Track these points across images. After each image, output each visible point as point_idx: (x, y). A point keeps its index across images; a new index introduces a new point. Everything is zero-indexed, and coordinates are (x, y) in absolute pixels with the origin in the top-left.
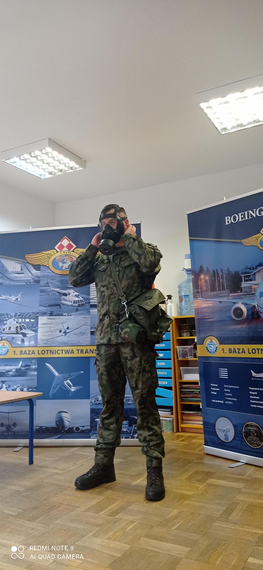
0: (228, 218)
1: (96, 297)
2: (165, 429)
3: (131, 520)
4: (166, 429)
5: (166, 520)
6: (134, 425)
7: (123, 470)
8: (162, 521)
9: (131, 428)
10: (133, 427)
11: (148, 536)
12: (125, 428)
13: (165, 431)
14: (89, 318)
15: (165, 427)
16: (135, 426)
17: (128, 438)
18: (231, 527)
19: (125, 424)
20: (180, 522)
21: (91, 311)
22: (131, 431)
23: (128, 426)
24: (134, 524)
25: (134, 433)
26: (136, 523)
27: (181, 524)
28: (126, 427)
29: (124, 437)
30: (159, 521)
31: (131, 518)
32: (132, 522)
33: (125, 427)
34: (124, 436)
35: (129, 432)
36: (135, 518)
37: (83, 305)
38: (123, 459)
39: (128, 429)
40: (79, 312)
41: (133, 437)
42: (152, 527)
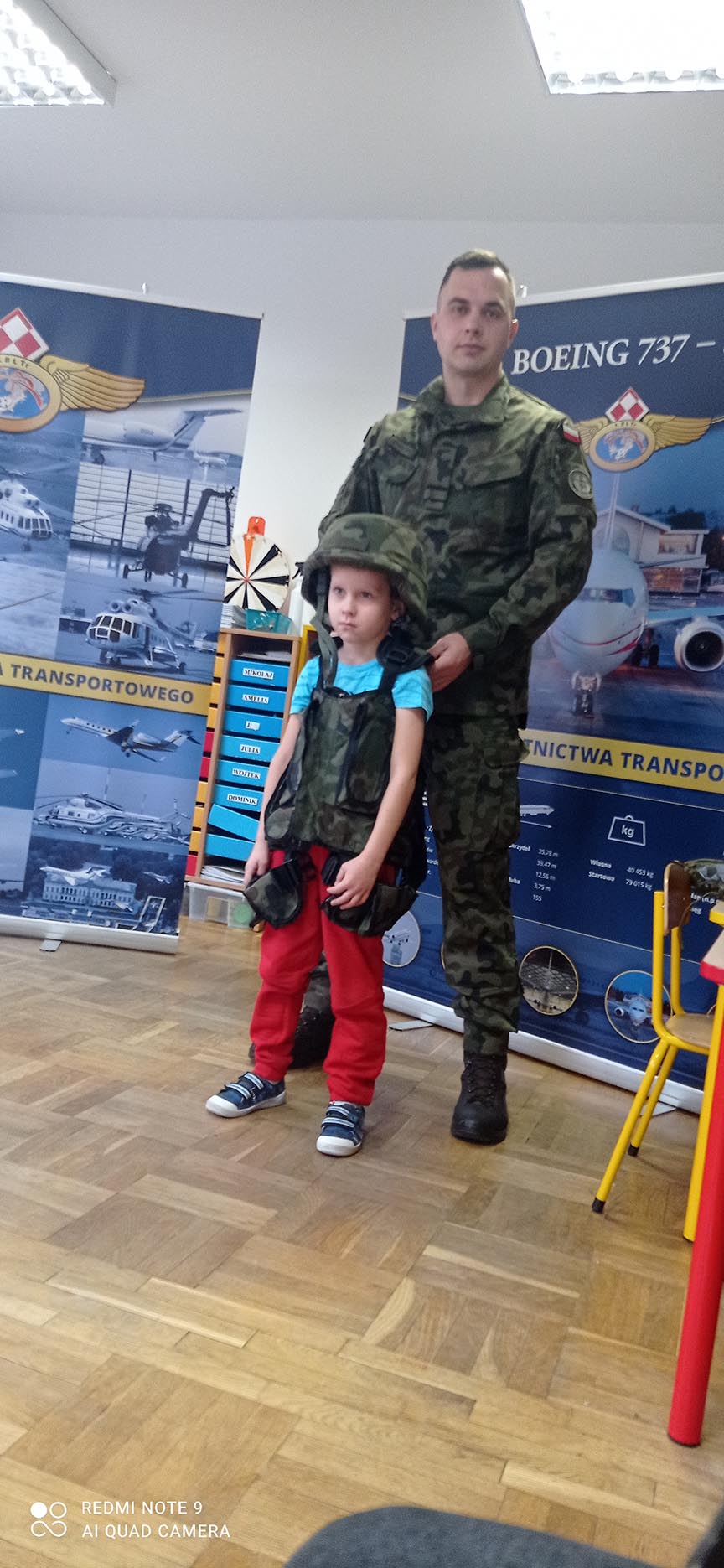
0: (522, 356)
1: (90, 521)
2: (231, 921)
3: (120, 1128)
4: (235, 921)
5: (216, 1136)
6: (150, 897)
7: (108, 1005)
8: (206, 1138)
9: (140, 903)
10: (148, 900)
11: (161, 1171)
12: (124, 900)
13: (229, 925)
14: (60, 578)
15: (232, 914)
16: (151, 900)
17: (129, 928)
18: (384, 1170)
19: (126, 892)
20: (251, 1146)
21: (70, 558)
22: (140, 911)
23: (132, 896)
24: (128, 1139)
25: (148, 917)
26: (134, 1136)
27: (256, 1149)
28: (127, 900)
29: (117, 926)
30: (197, 1138)
31: (119, 1123)
32: (122, 1133)
33: (125, 898)
34: (118, 921)
35: (135, 913)
36: (130, 1123)
37: (46, 536)
38: (106, 976)
39: (132, 905)
40: (31, 555)
41: (141, 928)
42: (177, 1149)
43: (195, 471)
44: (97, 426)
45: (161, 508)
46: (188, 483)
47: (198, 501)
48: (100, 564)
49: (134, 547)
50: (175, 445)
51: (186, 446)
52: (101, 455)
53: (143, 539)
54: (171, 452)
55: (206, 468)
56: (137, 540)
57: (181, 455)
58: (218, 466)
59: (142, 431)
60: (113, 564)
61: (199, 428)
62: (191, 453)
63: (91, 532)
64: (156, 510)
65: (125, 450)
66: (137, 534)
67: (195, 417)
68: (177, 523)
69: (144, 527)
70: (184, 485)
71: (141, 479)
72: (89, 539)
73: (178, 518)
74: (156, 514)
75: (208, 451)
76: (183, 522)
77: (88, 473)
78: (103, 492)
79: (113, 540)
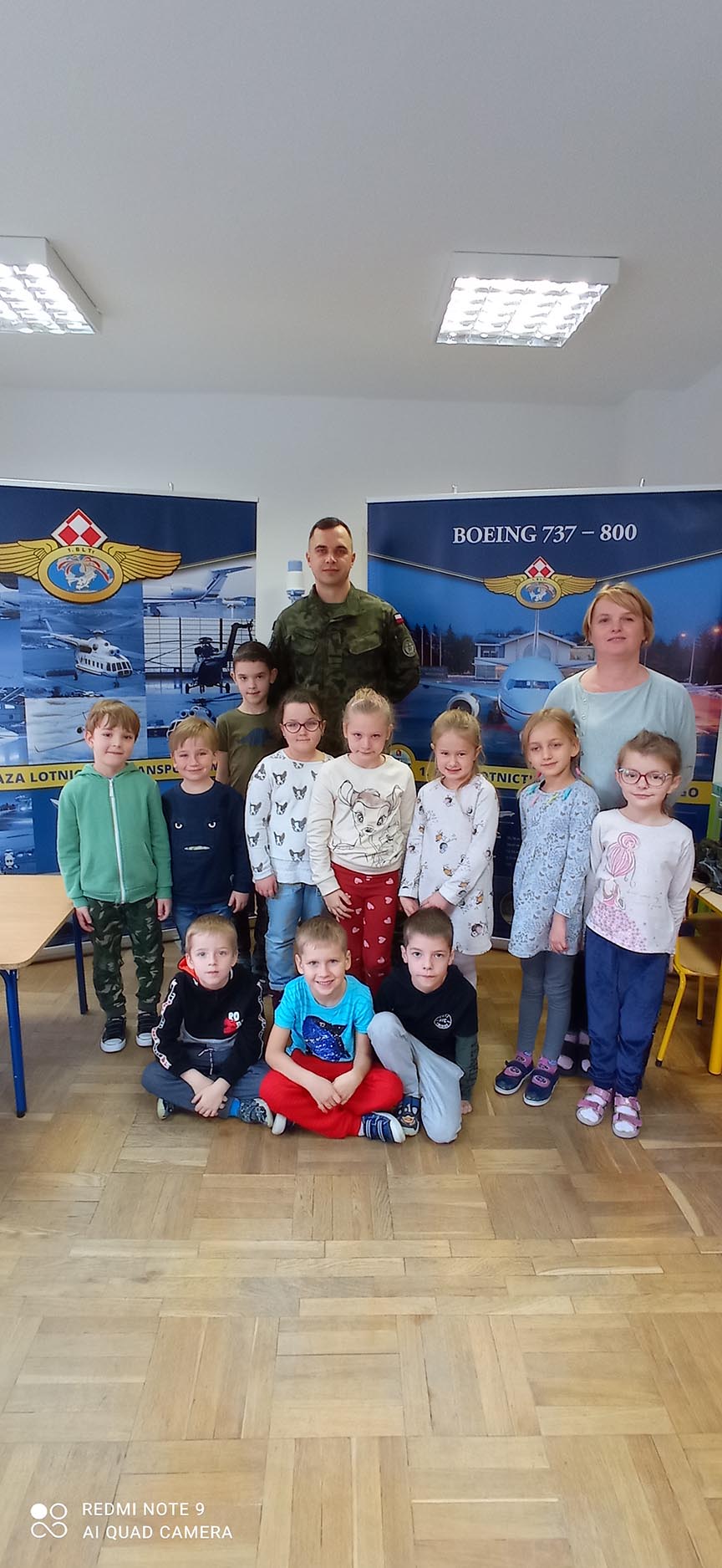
0: (460, 532)
14: (143, 701)
21: (147, 686)
37: (128, 674)
40: (120, 689)
43: (224, 613)
44: (151, 590)
45: (205, 640)
46: (221, 621)
47: (230, 632)
48: (168, 687)
49: (191, 671)
50: (210, 596)
51: (217, 595)
52: (158, 610)
53: (194, 666)
54: (206, 601)
55: (232, 609)
56: (192, 666)
57: (214, 603)
58: (239, 606)
59: (184, 589)
60: (178, 685)
61: (224, 581)
62: (221, 600)
63: (159, 666)
64: (201, 643)
65: (174, 604)
66: (190, 662)
67: (220, 575)
68: (217, 650)
69: (195, 656)
70: (219, 623)
71: (188, 623)
72: (158, 670)
73: (217, 646)
74: (201, 645)
75: (233, 597)
76: (221, 648)
77: (150, 624)
78: (162, 636)
79: (175, 668)
